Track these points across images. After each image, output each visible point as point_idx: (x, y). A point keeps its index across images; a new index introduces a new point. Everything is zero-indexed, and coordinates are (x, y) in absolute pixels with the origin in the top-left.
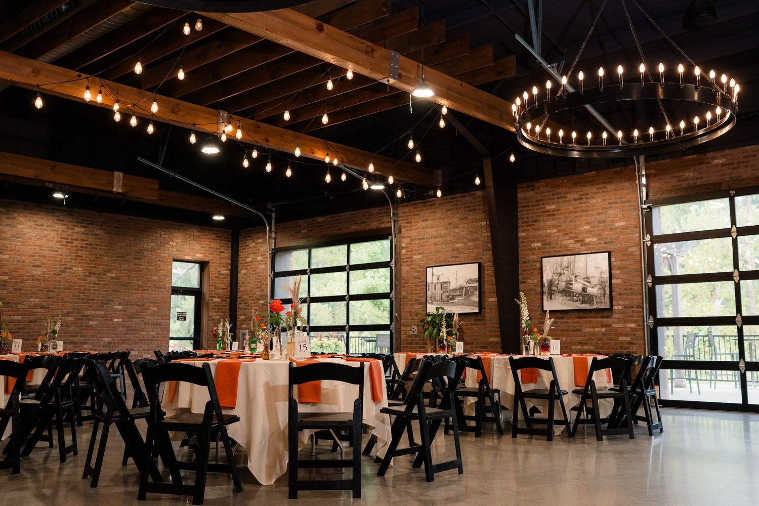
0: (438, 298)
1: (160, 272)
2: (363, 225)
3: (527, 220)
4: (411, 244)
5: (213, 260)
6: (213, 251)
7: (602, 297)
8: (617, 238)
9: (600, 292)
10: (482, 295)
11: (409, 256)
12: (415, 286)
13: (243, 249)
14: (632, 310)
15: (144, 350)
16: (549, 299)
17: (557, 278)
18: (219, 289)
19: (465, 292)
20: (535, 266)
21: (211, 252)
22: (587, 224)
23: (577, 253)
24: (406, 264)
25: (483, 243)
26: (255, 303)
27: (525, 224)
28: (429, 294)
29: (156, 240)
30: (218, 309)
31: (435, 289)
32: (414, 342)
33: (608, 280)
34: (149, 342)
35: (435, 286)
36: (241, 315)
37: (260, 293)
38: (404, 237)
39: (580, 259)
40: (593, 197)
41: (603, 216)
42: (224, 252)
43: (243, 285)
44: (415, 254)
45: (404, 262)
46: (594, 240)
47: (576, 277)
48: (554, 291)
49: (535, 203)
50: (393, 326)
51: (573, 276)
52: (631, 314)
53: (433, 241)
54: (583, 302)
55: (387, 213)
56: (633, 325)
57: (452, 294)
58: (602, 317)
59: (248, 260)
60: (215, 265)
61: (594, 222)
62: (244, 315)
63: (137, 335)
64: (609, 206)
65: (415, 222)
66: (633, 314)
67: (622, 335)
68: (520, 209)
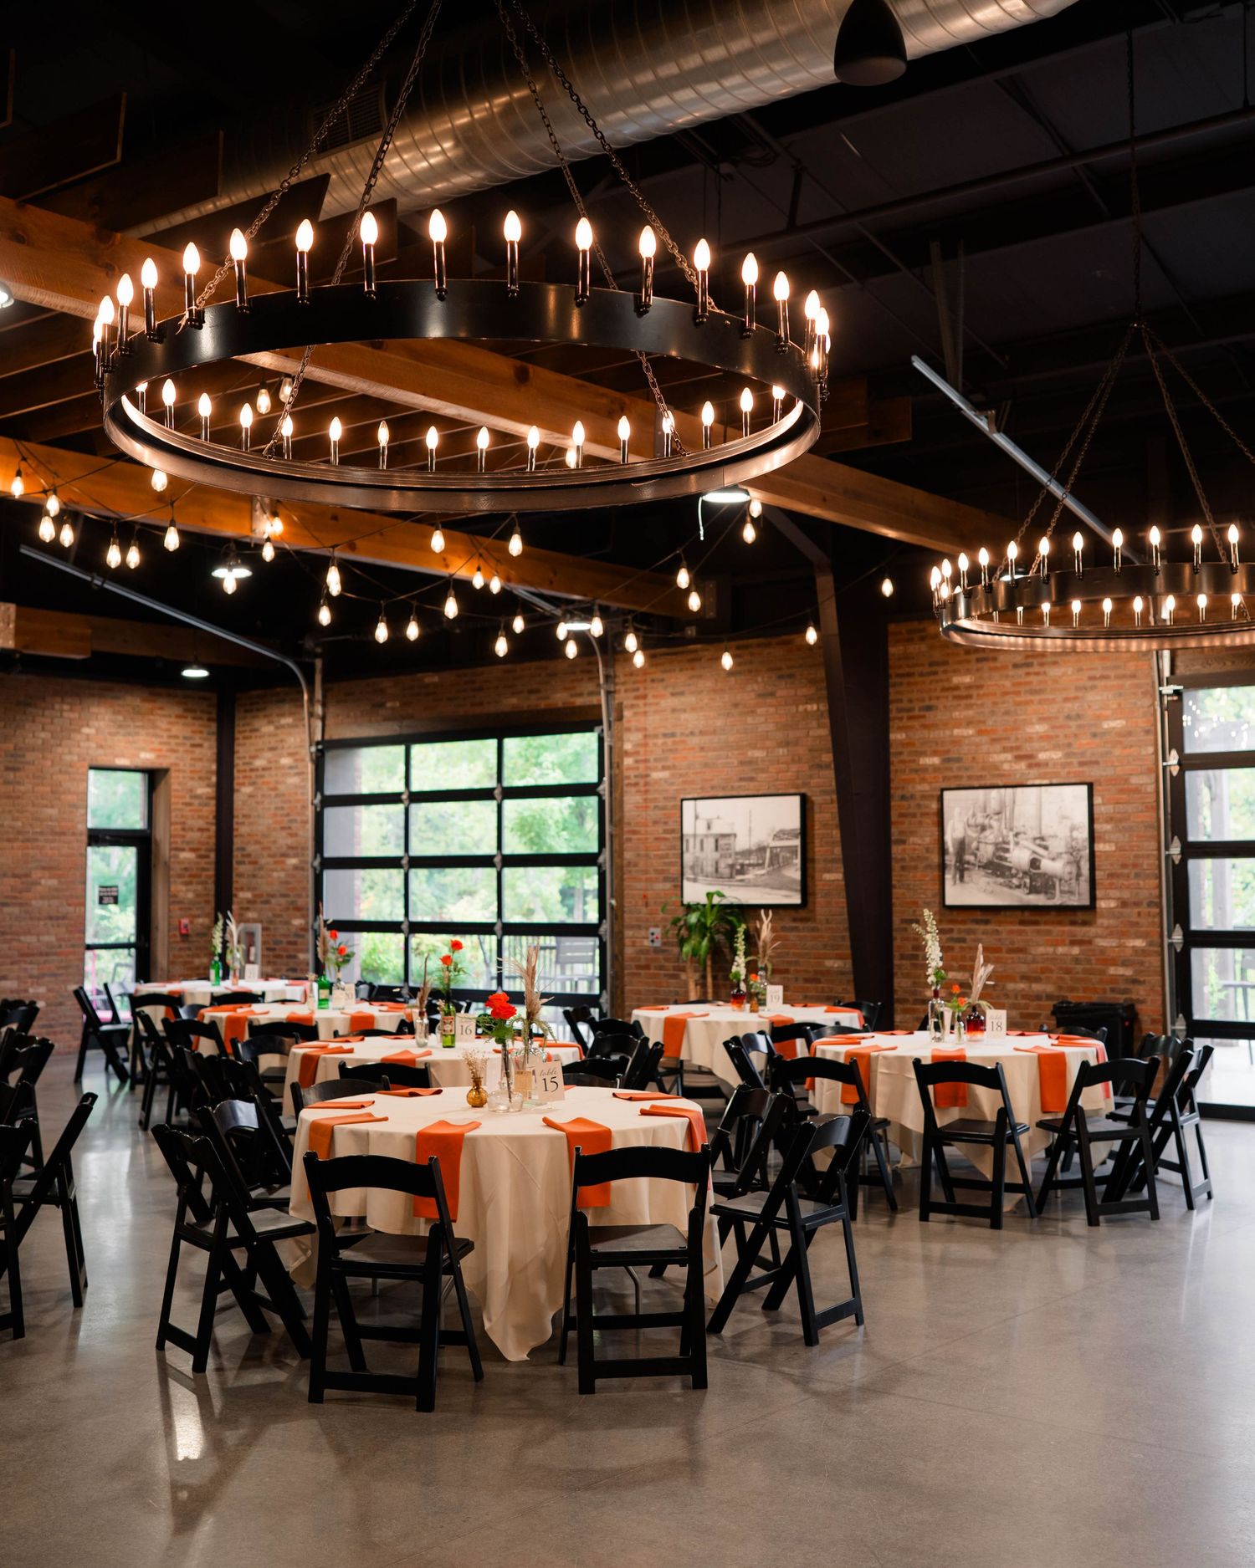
0: (710, 869)
1: (63, 797)
2: (533, 697)
3: (910, 705)
4: (646, 745)
5: (177, 765)
6: (177, 744)
7: (1074, 881)
8: (1107, 753)
9: (1068, 869)
10: (809, 865)
11: (641, 771)
12: (657, 839)
13: (245, 738)
14: (1136, 910)
15: (31, 977)
16: (958, 881)
17: (974, 835)
18: (192, 829)
19: (771, 859)
20: (927, 807)
21: (173, 746)
22: (1042, 720)
23: (1019, 782)
24: (633, 789)
25: (810, 750)
26: (275, 863)
27: (905, 715)
28: (688, 858)
29: (52, 723)
30: (190, 876)
31: (702, 848)
32: (653, 965)
33: (1087, 844)
34: (42, 959)
35: (702, 842)
36: (242, 889)
37: (290, 841)
38: (628, 730)
39: (1026, 797)
40: (1055, 663)
41: (1077, 705)
42: (200, 746)
43: (246, 821)
44: (655, 769)
45: (629, 785)
46: (1056, 755)
47: (1016, 835)
48: (968, 863)
49: (927, 669)
50: (605, 928)
51: (1011, 834)
52: (1134, 919)
53: (695, 741)
54: (1033, 890)
55: (589, 672)
56: (1139, 943)
57: (740, 861)
58: (1073, 923)
59: (259, 763)
60: (181, 775)
61: (1057, 718)
62: (249, 889)
63: (15, 944)
64: (1091, 683)
65: (655, 696)
66: (1139, 920)
67: (1114, 962)
68: (892, 680)
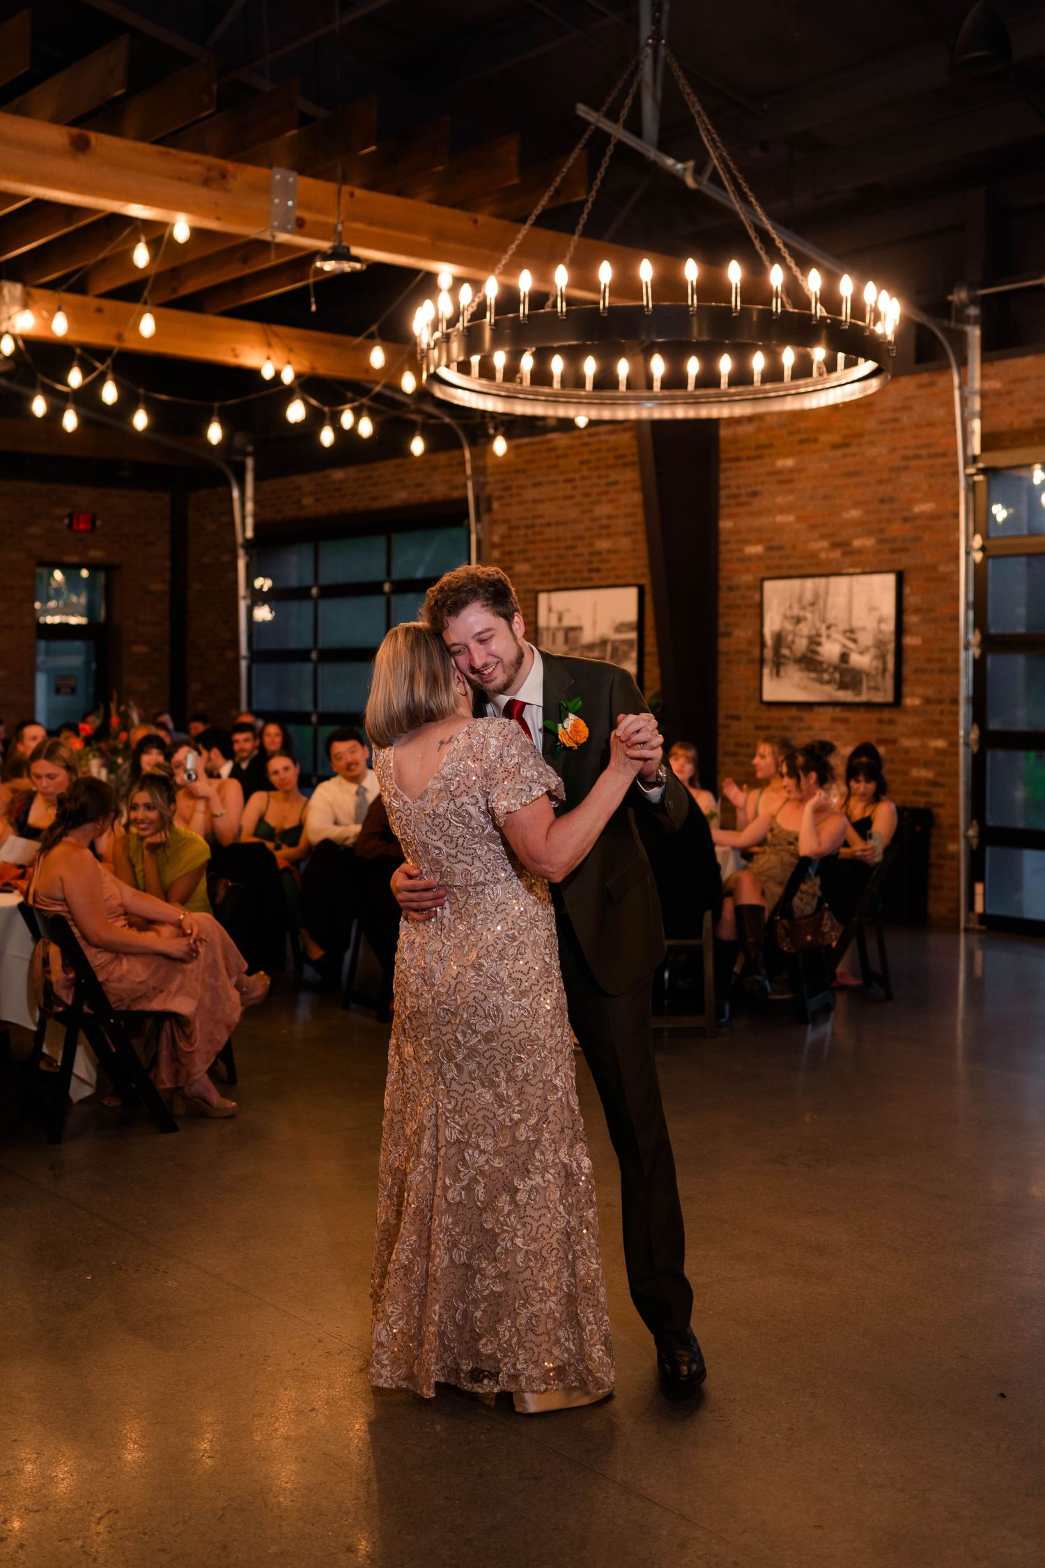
2: (419, 490)
3: (739, 492)
4: (512, 537)
5: (127, 561)
6: (130, 542)
7: (879, 678)
8: (918, 539)
9: (875, 663)
10: (645, 659)
13: (196, 536)
14: (939, 707)
16: (775, 676)
17: (791, 628)
18: (145, 623)
19: (613, 652)
20: (748, 597)
21: (125, 544)
22: (857, 504)
23: (834, 571)
26: (218, 656)
27: (733, 501)
30: (145, 667)
31: (554, 642)
33: (892, 637)
35: (553, 635)
36: (193, 681)
38: (496, 522)
39: (839, 586)
40: (871, 443)
41: (891, 487)
42: (155, 543)
43: (196, 615)
44: (518, 562)
46: (870, 542)
47: (829, 627)
48: (784, 657)
49: (754, 453)
51: (825, 627)
52: (937, 717)
53: (552, 532)
54: (842, 686)
56: (941, 742)
58: (881, 721)
59: (205, 560)
60: (137, 572)
61: (872, 502)
62: (199, 681)
64: (903, 464)
65: (518, 488)
66: (943, 717)
67: (915, 763)
68: (723, 465)
